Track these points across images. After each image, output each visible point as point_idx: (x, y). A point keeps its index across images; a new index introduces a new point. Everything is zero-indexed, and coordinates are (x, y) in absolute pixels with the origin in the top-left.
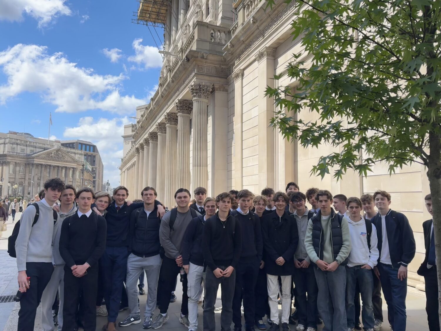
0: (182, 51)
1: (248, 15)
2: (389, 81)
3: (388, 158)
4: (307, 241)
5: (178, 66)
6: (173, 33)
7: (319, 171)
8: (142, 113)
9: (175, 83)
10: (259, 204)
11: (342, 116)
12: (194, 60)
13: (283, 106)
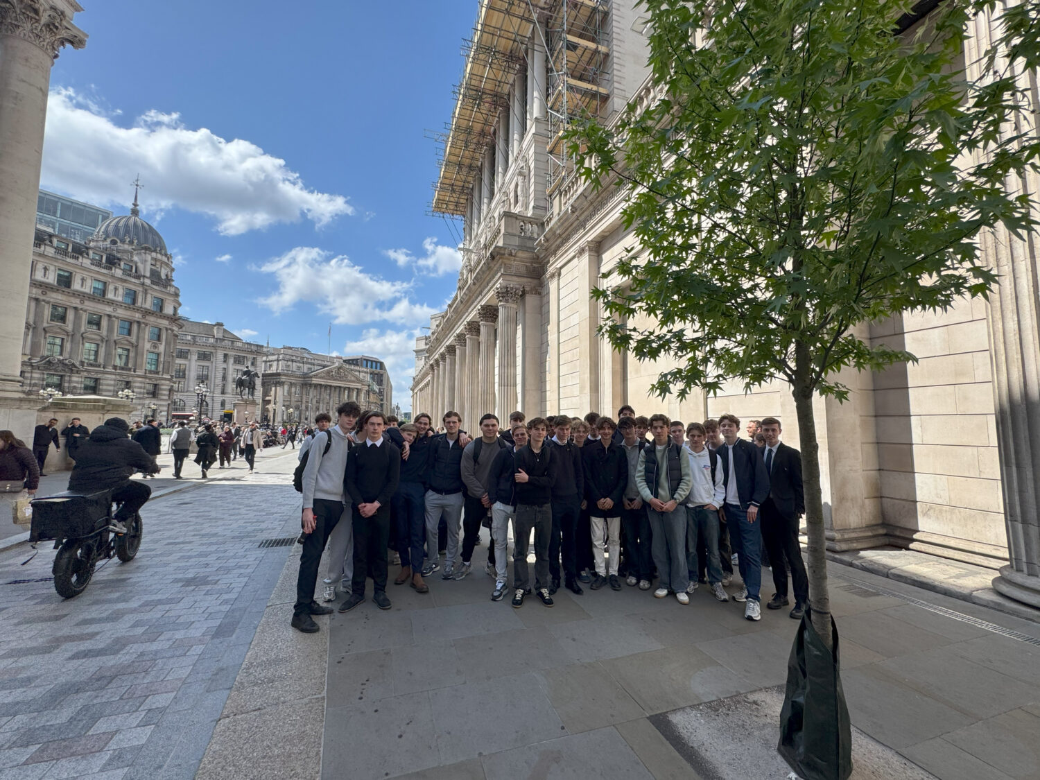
0: (486, 247)
1: (565, 203)
2: (743, 279)
3: (743, 374)
4: (639, 477)
5: (481, 265)
6: (475, 226)
7: (658, 391)
8: (438, 322)
9: (477, 286)
10: (579, 432)
11: (685, 323)
12: (500, 258)
13: (614, 310)
